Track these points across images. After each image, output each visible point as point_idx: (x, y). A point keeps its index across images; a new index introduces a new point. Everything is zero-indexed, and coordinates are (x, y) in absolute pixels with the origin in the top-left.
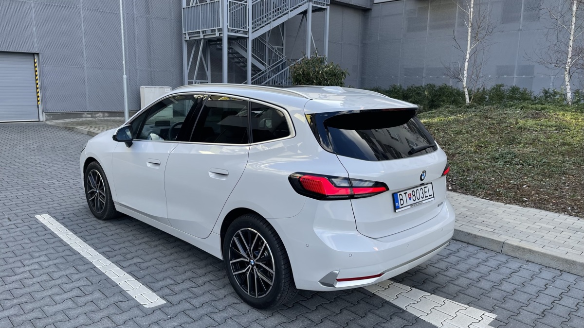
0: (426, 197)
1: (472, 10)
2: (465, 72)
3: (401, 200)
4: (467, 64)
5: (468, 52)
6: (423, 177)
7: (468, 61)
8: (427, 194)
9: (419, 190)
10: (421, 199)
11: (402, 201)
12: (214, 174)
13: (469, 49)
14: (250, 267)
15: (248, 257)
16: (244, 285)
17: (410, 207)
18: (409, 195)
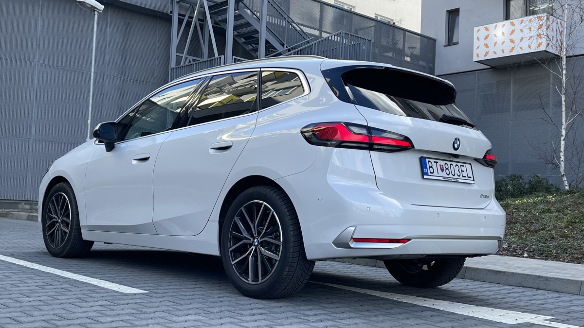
0: (463, 176)
1: (564, 72)
2: (562, 154)
3: (430, 167)
4: (563, 143)
5: (563, 127)
6: (456, 146)
7: (564, 140)
8: (465, 174)
10: (456, 176)
11: (431, 169)
12: (213, 150)
13: (564, 123)
14: (253, 249)
15: (251, 237)
16: (245, 273)
17: (442, 179)
18: (440, 165)
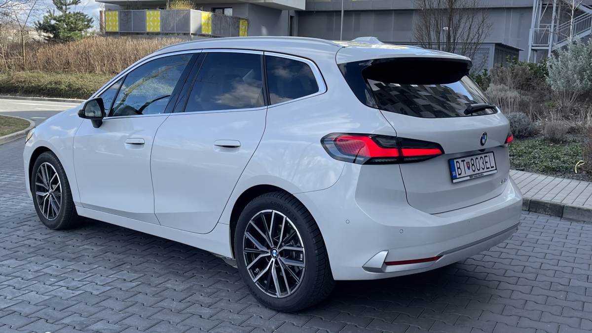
0: (487, 168)
3: (458, 168)
6: (483, 141)
8: (488, 165)
9: (479, 158)
10: (481, 171)
11: (459, 170)
12: (220, 148)
14: (273, 261)
15: (268, 249)
16: (271, 288)
17: (469, 178)
18: (467, 163)
